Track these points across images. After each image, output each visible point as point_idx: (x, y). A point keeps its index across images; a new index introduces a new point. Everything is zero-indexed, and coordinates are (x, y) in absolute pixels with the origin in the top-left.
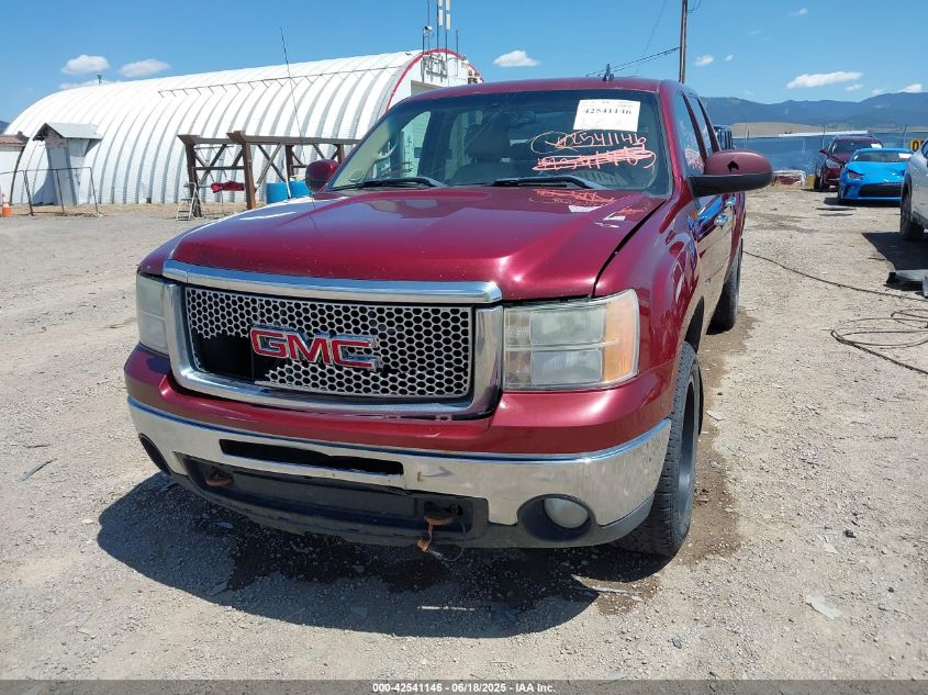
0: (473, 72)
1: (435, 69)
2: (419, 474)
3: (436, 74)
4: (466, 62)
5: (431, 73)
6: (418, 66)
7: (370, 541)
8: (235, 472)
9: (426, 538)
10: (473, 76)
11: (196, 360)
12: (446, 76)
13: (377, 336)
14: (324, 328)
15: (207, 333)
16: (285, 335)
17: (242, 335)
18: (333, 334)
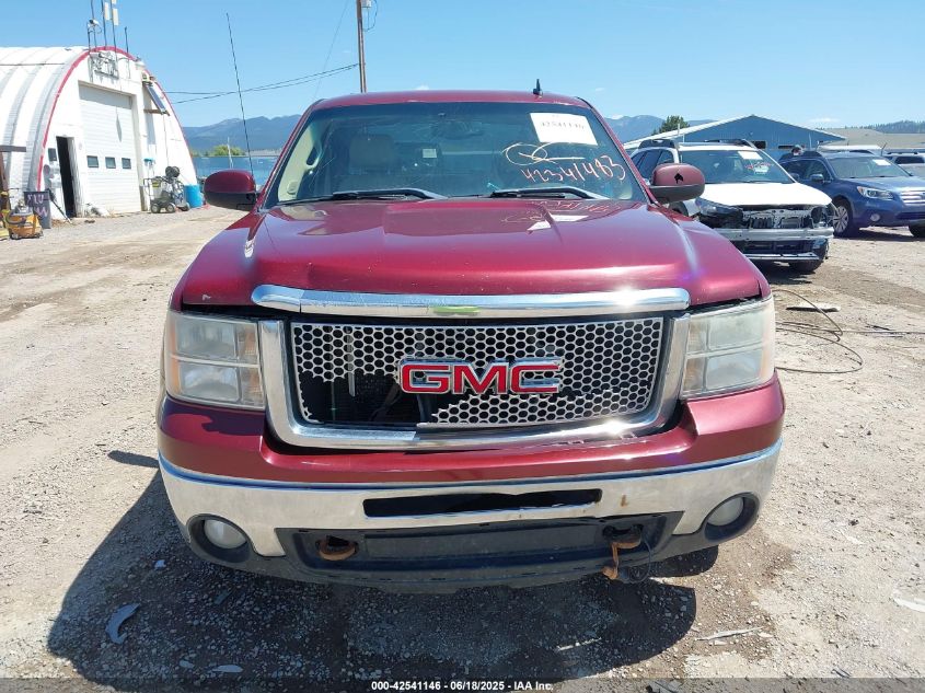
0: (148, 76)
1: (105, 68)
2: (624, 498)
3: (107, 75)
4: (141, 63)
5: (100, 73)
6: (84, 64)
7: (550, 581)
8: (367, 537)
9: (611, 565)
10: (148, 80)
11: (304, 410)
12: (117, 78)
13: (563, 357)
14: (500, 355)
15: (328, 375)
16: (452, 366)
17: (386, 373)
18: (511, 360)
